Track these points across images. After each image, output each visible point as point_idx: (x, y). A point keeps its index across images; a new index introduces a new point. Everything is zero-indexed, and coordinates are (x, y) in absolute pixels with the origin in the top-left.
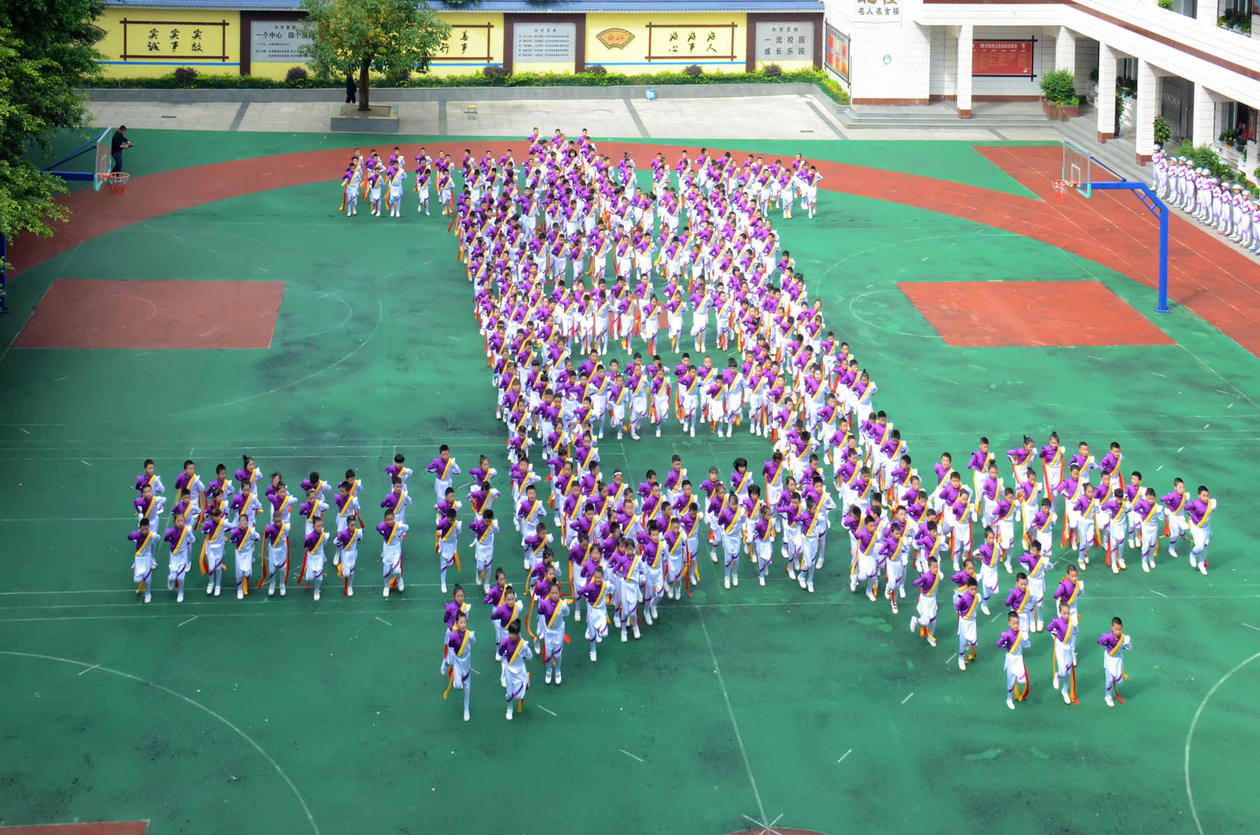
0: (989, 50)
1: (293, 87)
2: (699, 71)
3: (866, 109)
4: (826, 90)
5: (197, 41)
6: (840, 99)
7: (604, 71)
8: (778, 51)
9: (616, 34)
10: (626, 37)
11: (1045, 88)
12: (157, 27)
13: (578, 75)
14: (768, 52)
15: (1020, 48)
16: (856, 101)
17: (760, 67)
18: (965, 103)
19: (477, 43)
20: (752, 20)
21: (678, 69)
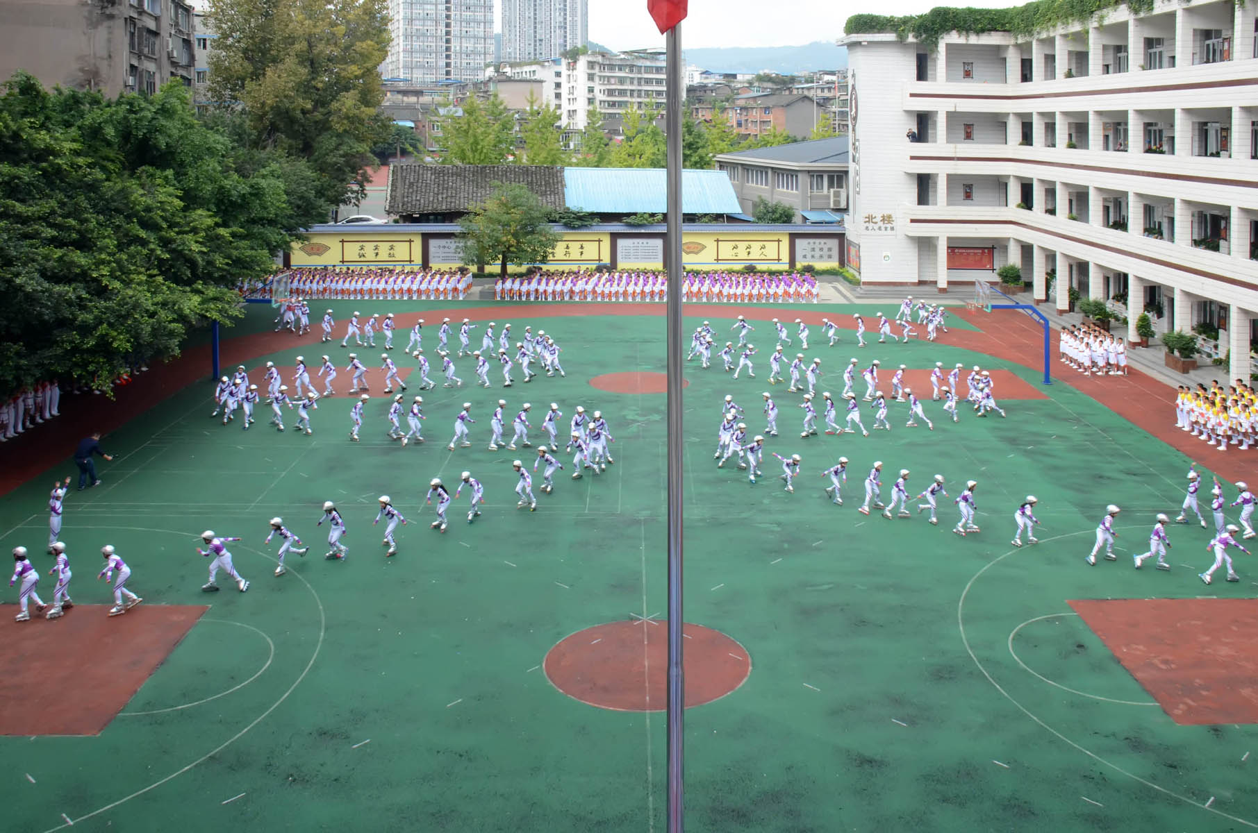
0: (961, 253)
2: (755, 268)
3: (872, 288)
4: (845, 278)
5: (392, 252)
6: (854, 283)
7: (684, 268)
8: (813, 256)
9: (692, 246)
10: (700, 247)
11: (1000, 275)
12: (364, 244)
13: (664, 270)
14: (805, 256)
15: (983, 253)
16: (865, 283)
17: (799, 266)
18: (942, 284)
19: (591, 251)
20: (793, 237)
21: (738, 267)
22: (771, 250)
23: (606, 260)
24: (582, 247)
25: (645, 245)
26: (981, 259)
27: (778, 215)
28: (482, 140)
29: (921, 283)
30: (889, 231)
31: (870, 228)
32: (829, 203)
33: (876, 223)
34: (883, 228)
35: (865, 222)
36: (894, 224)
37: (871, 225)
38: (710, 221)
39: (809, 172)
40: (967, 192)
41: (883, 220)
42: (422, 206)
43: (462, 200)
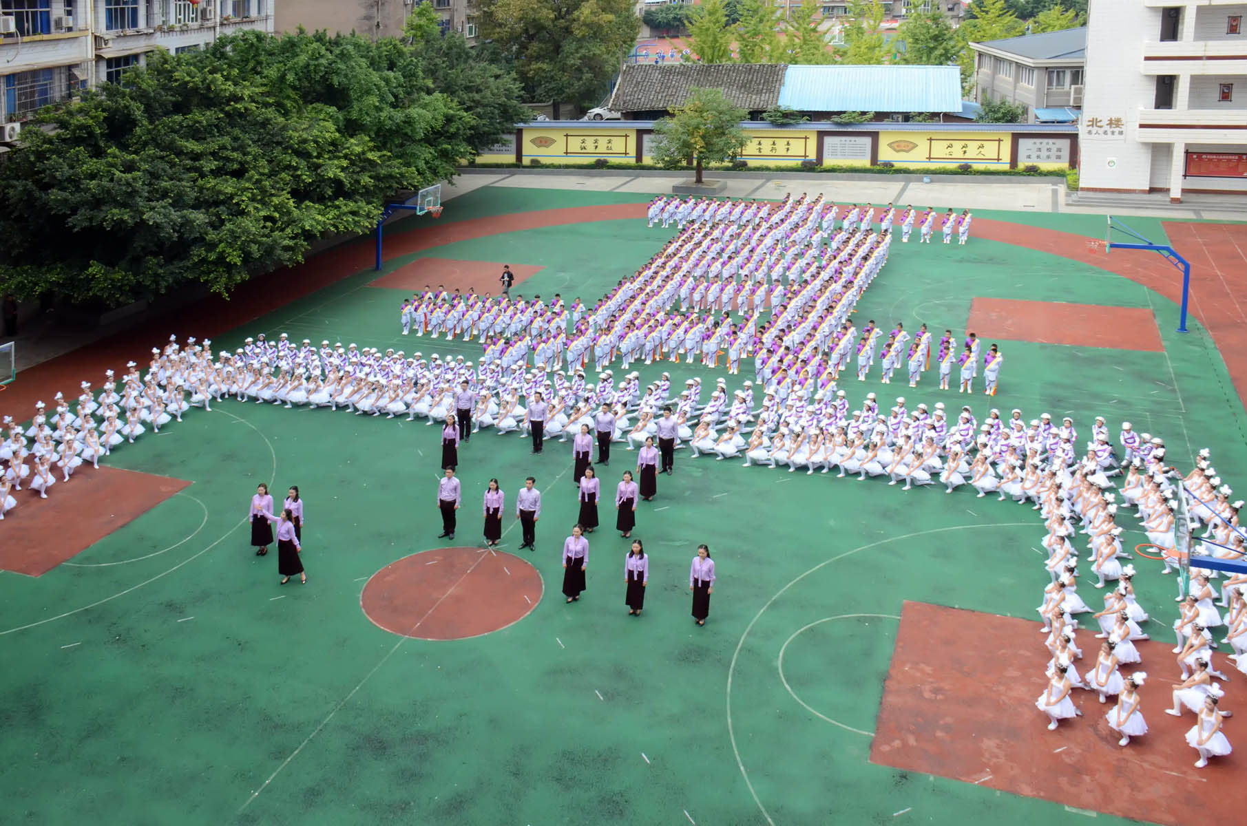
1: (668, 169)
2: (970, 167)
5: (609, 145)
7: (893, 166)
8: (1038, 157)
9: (903, 144)
10: (911, 145)
12: (585, 138)
13: (872, 167)
14: (1029, 157)
16: (1085, 189)
17: (1021, 165)
18: (1176, 194)
19: (797, 148)
20: (1016, 137)
21: (952, 166)
22: (990, 150)
23: (812, 156)
24: (788, 144)
25: (853, 142)
26: (1237, 166)
27: (1000, 115)
28: (721, 38)
29: (1152, 190)
30: (1117, 136)
31: (1094, 132)
32: (1069, 101)
33: (1101, 127)
34: (1109, 132)
35: (1088, 126)
36: (1123, 128)
37: (1094, 129)
38: (924, 120)
39: (1047, 68)
40: (1224, 92)
41: (1111, 123)
42: (642, 103)
43: (679, 99)
